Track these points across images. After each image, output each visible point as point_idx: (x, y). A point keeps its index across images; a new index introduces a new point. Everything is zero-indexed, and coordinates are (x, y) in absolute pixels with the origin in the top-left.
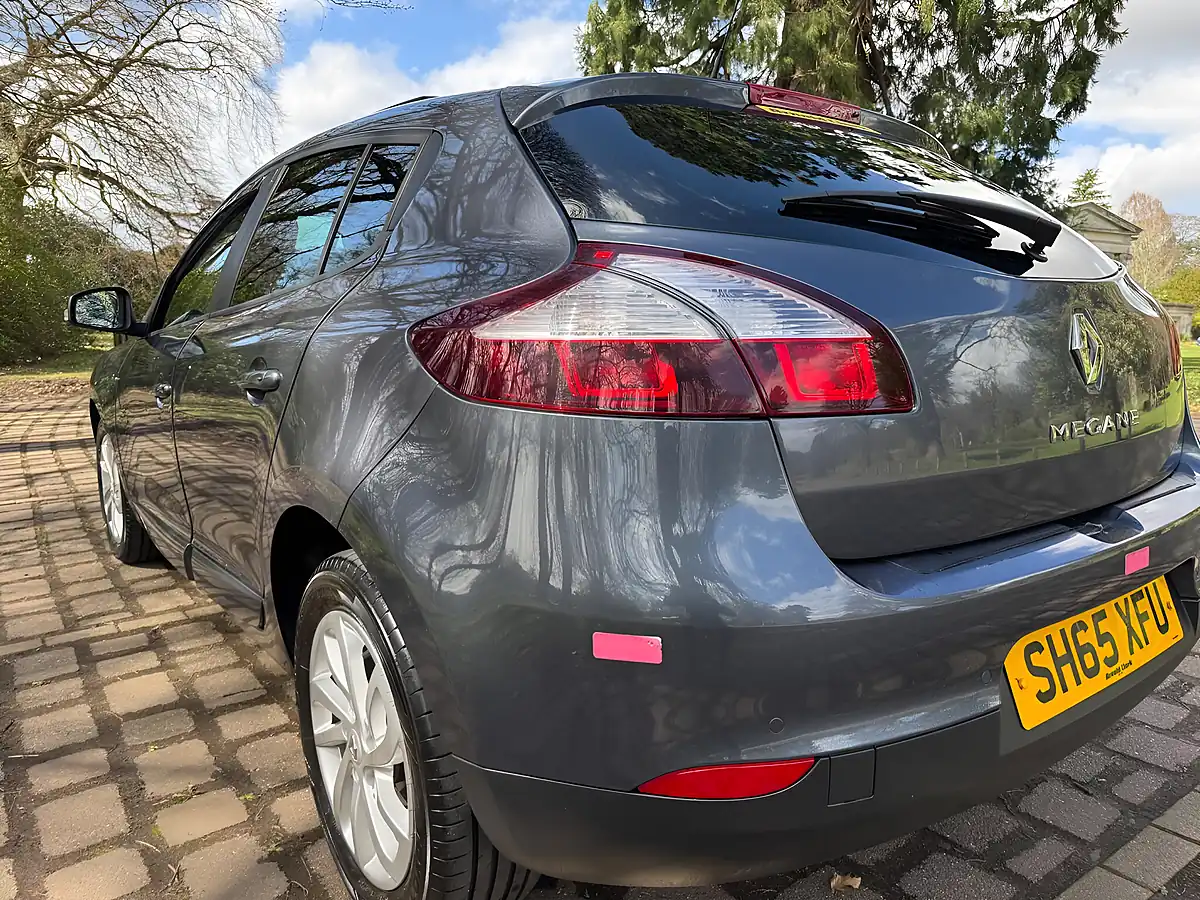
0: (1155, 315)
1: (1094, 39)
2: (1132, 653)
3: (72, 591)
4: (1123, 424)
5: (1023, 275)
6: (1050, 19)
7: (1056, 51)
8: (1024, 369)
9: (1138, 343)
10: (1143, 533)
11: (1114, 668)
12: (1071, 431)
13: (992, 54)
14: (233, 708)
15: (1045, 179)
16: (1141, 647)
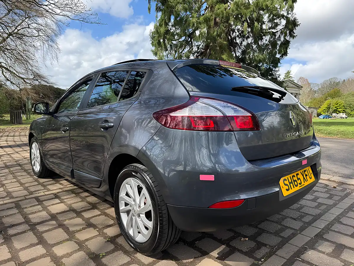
0: (306, 111)
1: (289, 37)
2: (304, 182)
3: (27, 185)
4: (301, 134)
5: (279, 103)
6: (277, 31)
7: (279, 40)
8: (278, 123)
9: (303, 118)
10: (305, 157)
11: (301, 185)
12: (290, 135)
13: (263, 40)
14: (85, 211)
15: (277, 74)
16: (306, 181)
